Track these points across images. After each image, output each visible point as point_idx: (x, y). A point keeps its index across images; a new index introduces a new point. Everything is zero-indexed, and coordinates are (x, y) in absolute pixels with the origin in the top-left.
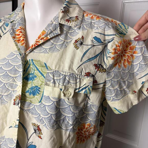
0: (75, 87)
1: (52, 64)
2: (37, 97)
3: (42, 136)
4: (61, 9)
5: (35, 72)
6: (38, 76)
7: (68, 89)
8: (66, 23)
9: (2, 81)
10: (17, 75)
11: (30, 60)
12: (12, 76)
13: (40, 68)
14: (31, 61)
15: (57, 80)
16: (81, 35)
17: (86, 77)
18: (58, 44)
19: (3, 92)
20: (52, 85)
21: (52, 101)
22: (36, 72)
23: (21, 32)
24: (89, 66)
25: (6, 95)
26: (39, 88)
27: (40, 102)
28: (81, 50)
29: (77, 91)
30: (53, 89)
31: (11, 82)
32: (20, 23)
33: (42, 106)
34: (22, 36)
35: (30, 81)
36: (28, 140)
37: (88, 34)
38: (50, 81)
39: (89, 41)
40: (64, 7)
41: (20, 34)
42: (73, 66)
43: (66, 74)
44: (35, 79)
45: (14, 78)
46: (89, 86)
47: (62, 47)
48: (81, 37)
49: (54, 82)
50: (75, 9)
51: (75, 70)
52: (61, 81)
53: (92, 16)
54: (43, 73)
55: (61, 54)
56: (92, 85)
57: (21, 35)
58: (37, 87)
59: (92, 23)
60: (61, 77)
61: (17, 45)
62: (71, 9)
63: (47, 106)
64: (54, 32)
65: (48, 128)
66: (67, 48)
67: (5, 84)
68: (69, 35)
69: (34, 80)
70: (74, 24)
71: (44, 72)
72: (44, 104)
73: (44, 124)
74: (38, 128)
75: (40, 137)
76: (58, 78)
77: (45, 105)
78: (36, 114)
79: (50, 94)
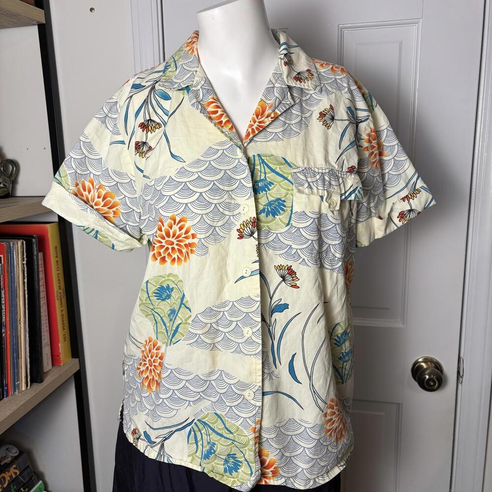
0: (339, 192)
1: (296, 158)
2: (281, 217)
3: (298, 283)
4: (281, 58)
5: (267, 175)
6: (276, 182)
7: (331, 196)
8: (298, 84)
9: (211, 201)
10: (234, 187)
11: (254, 156)
12: (226, 188)
13: (278, 167)
14: (257, 158)
15: (313, 182)
16: (326, 103)
17: (349, 174)
18: (293, 122)
19: (215, 221)
20: (309, 191)
21: (312, 218)
22: (271, 176)
23: (218, 107)
24: (352, 155)
25: (222, 226)
26: (284, 201)
27: (288, 225)
28: (335, 129)
29: (343, 197)
30: (309, 199)
31: (227, 201)
32: (208, 89)
33: (293, 231)
34: (223, 114)
35: (261, 194)
36: (271, 298)
37: (337, 100)
38: (303, 185)
39: (342, 113)
40: (285, 55)
41: (218, 111)
42: (329, 158)
43: (324, 171)
44: (270, 188)
45: (230, 192)
46: (358, 188)
47: (301, 126)
48: (328, 107)
49: (310, 187)
50: (299, 56)
51: (333, 163)
52: (320, 183)
53: (332, 68)
54: (285, 175)
55: (304, 139)
56: (361, 186)
57: (220, 113)
58: (280, 199)
59: (338, 80)
60: (318, 177)
61: (223, 132)
62: (294, 57)
63: (302, 228)
64: (283, 102)
65: (309, 264)
66: (309, 127)
67: (218, 205)
68: (304, 105)
69: (269, 190)
70: (312, 84)
71: (288, 173)
72: (296, 227)
73: (301, 259)
74: (290, 271)
75: (295, 285)
76: (314, 179)
77: (298, 228)
78: (281, 249)
79: (306, 207)
